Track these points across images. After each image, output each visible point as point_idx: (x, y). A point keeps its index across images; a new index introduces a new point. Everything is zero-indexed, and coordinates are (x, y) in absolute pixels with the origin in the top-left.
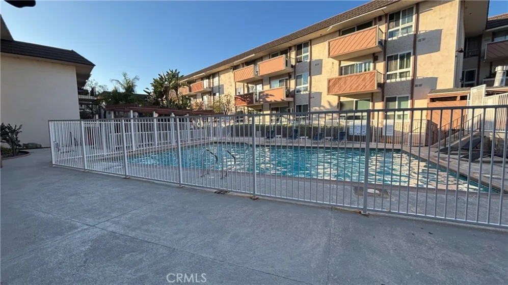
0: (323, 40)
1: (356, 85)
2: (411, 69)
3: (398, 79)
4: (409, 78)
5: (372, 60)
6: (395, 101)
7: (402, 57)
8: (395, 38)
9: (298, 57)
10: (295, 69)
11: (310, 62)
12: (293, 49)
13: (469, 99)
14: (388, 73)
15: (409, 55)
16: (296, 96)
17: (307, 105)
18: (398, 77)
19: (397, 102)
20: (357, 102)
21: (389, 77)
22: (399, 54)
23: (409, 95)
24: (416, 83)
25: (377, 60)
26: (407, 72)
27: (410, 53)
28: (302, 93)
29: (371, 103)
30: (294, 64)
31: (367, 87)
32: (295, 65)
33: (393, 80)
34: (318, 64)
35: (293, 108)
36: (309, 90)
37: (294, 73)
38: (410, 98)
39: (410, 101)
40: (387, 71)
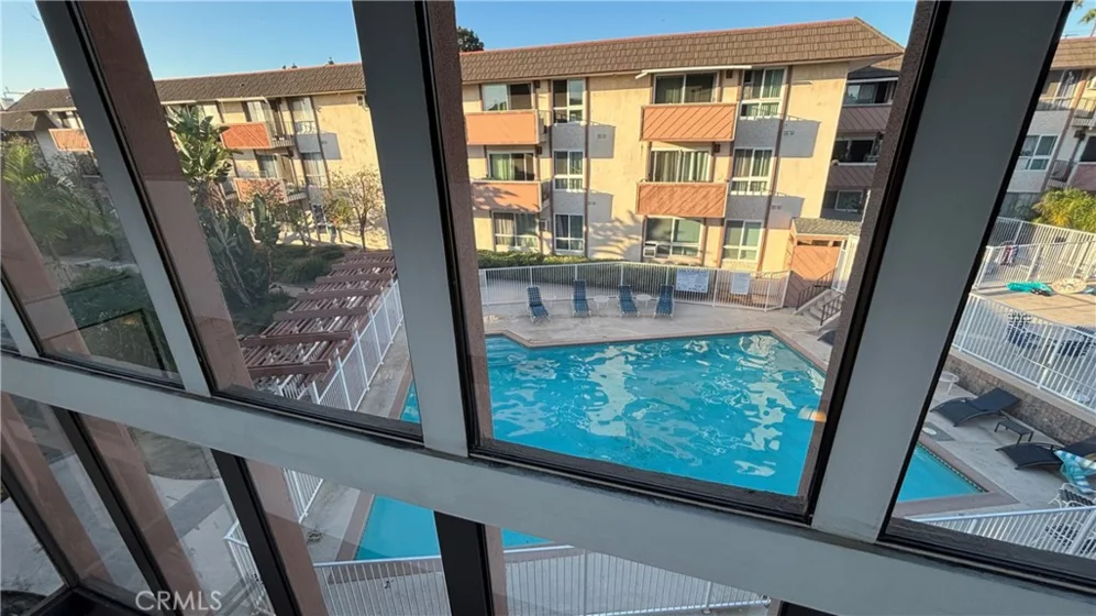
0: (613, 86)
1: (691, 205)
2: (769, 179)
3: (749, 193)
4: (766, 194)
5: (710, 149)
6: (741, 226)
7: (757, 155)
8: (751, 118)
9: (556, 109)
10: (550, 135)
11: (587, 126)
12: (544, 86)
13: (844, 248)
14: (735, 179)
15: (769, 153)
16: (555, 196)
17: (581, 217)
18: (749, 188)
19: (743, 229)
20: (677, 222)
21: (735, 186)
22: (755, 149)
23: (763, 222)
24: (773, 204)
25: (718, 151)
26: (761, 182)
27: (770, 151)
28: (569, 190)
29: (702, 227)
30: (548, 125)
31: (711, 211)
32: (550, 127)
33: (741, 193)
34: (604, 136)
35: (549, 219)
36: (584, 186)
37: (548, 144)
38: (762, 225)
39: (762, 230)
40: (733, 176)
